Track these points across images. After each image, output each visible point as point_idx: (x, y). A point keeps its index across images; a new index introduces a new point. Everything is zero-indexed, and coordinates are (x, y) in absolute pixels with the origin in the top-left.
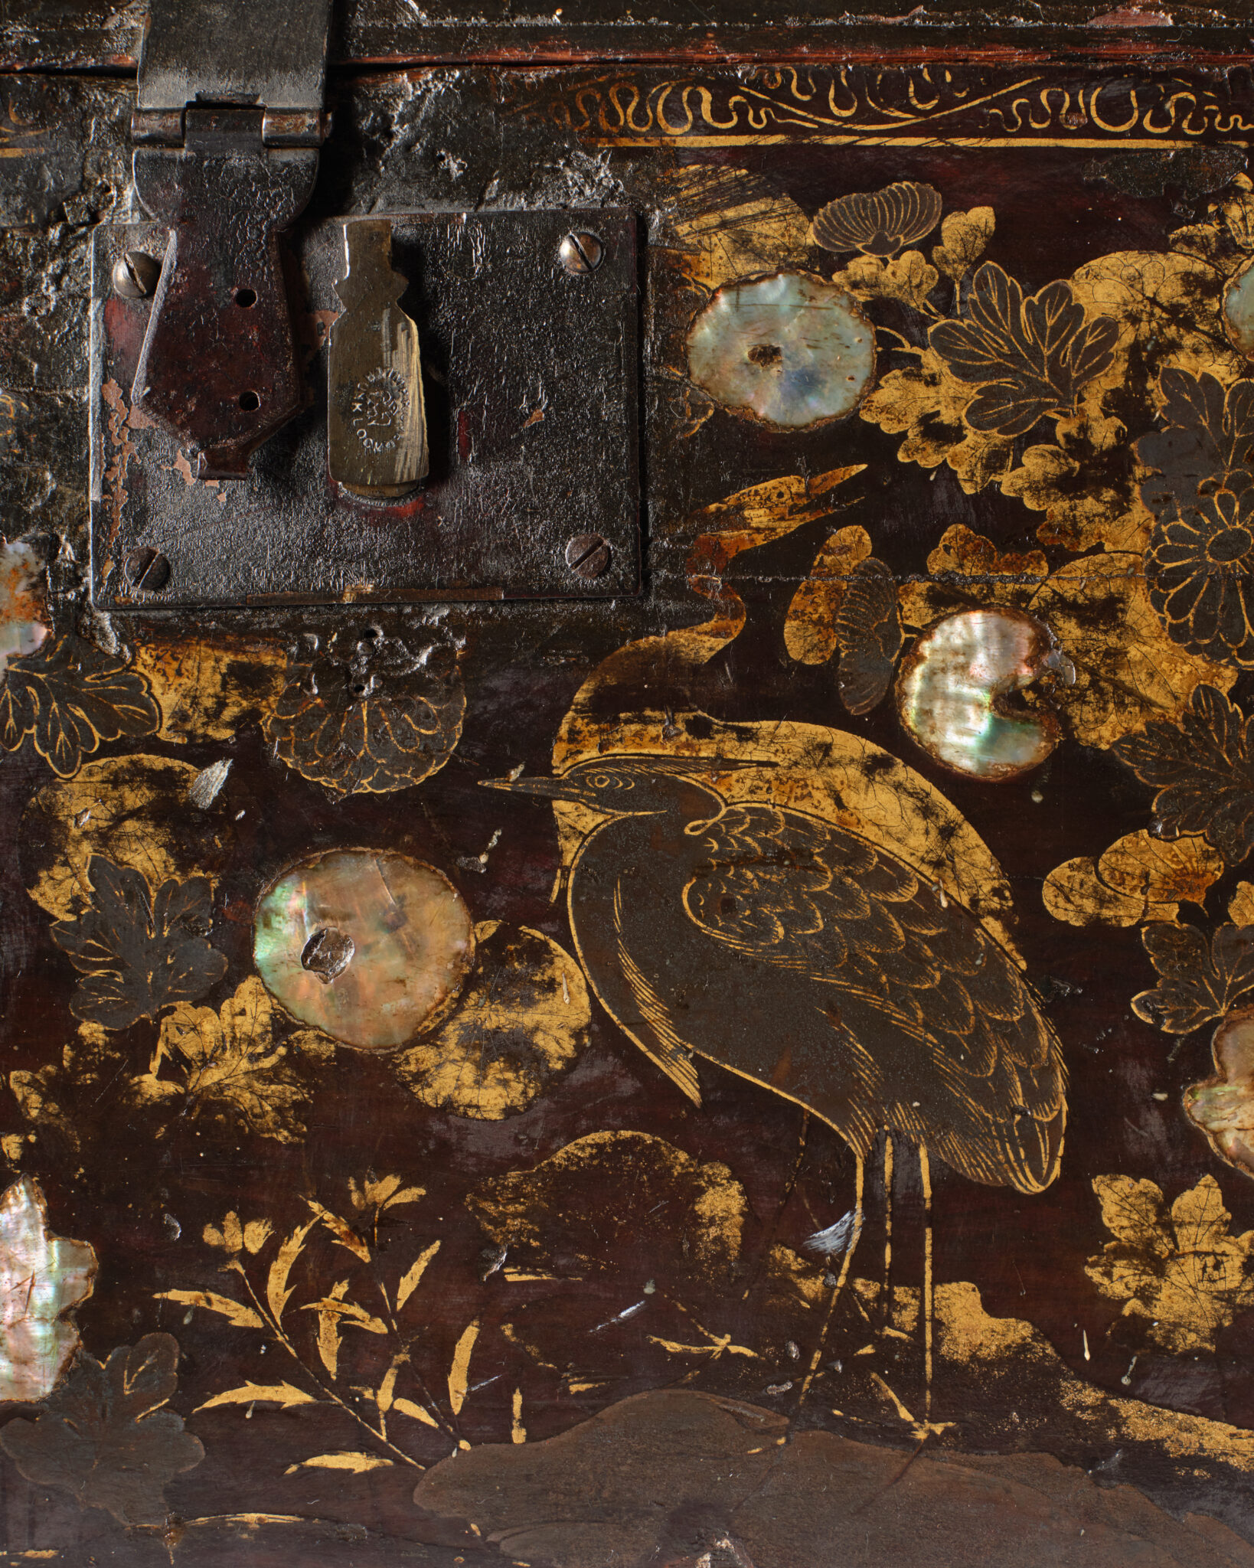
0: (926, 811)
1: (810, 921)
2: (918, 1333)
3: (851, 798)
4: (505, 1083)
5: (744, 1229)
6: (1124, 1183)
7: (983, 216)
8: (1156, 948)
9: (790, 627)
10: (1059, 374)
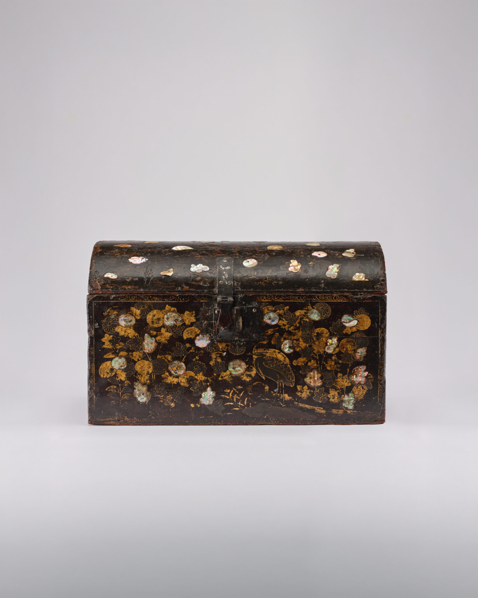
0: (283, 356)
1: (274, 365)
2: (283, 398)
3: (277, 355)
4: (249, 378)
5: (269, 390)
6: (299, 386)
7: (288, 307)
8: (302, 367)
9: (272, 341)
10: (294, 320)
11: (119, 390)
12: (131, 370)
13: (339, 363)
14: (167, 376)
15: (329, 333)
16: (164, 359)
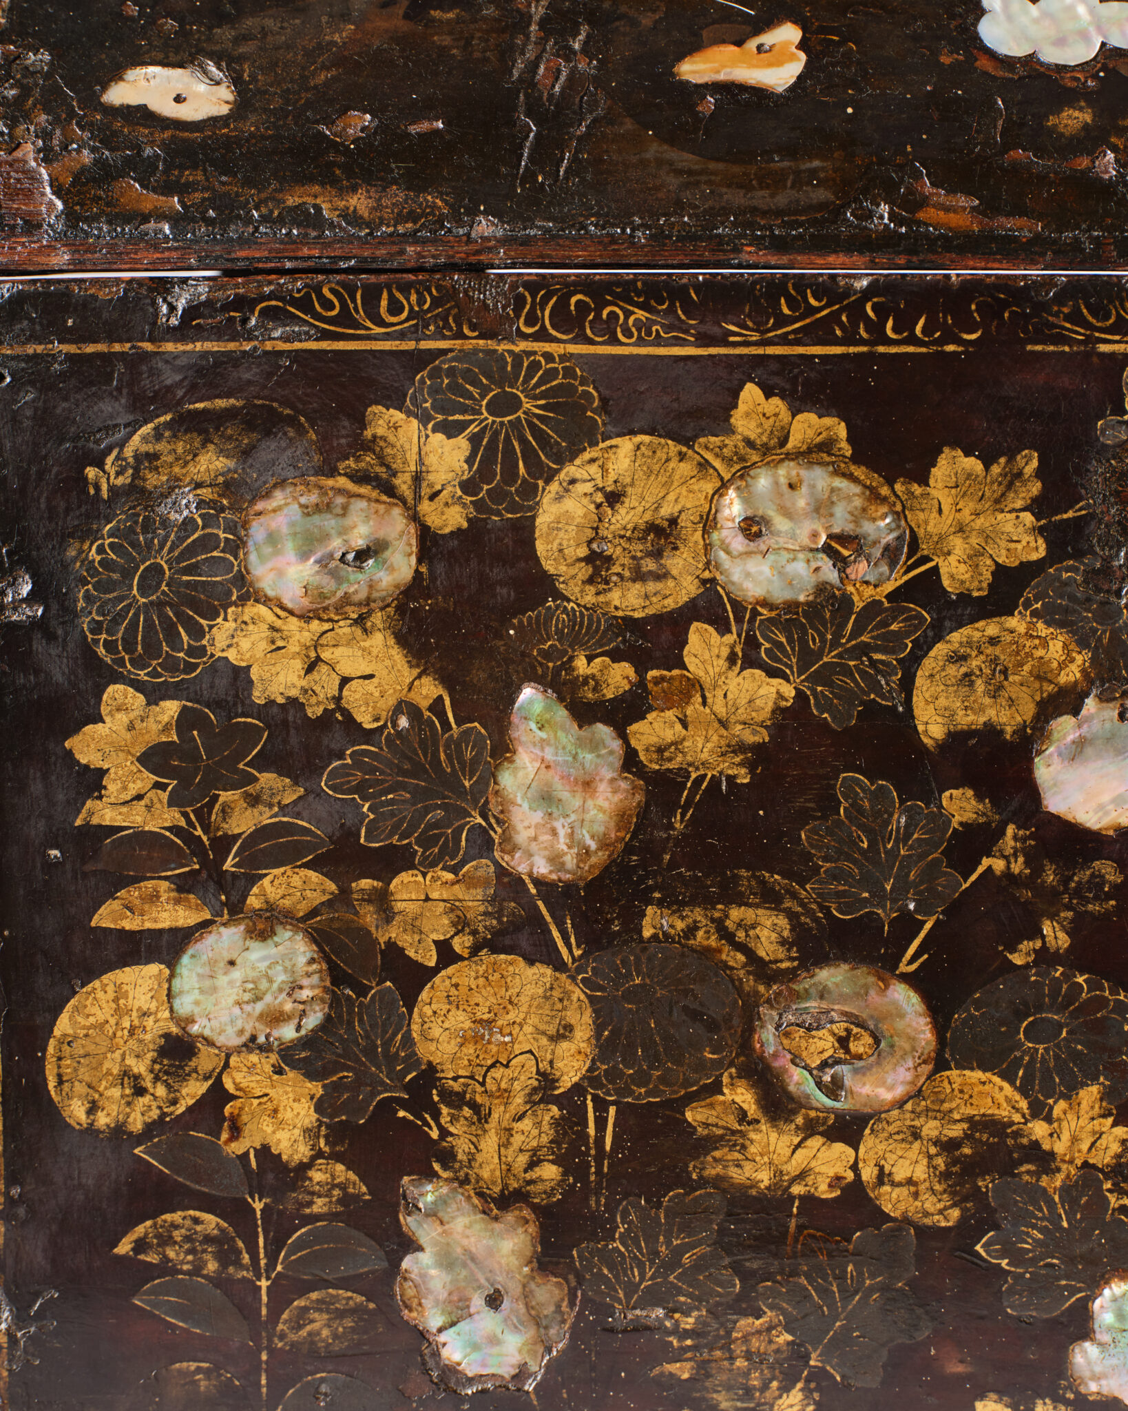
11: (246, 1258)
12: (370, 1051)
14: (742, 1116)
16: (713, 942)
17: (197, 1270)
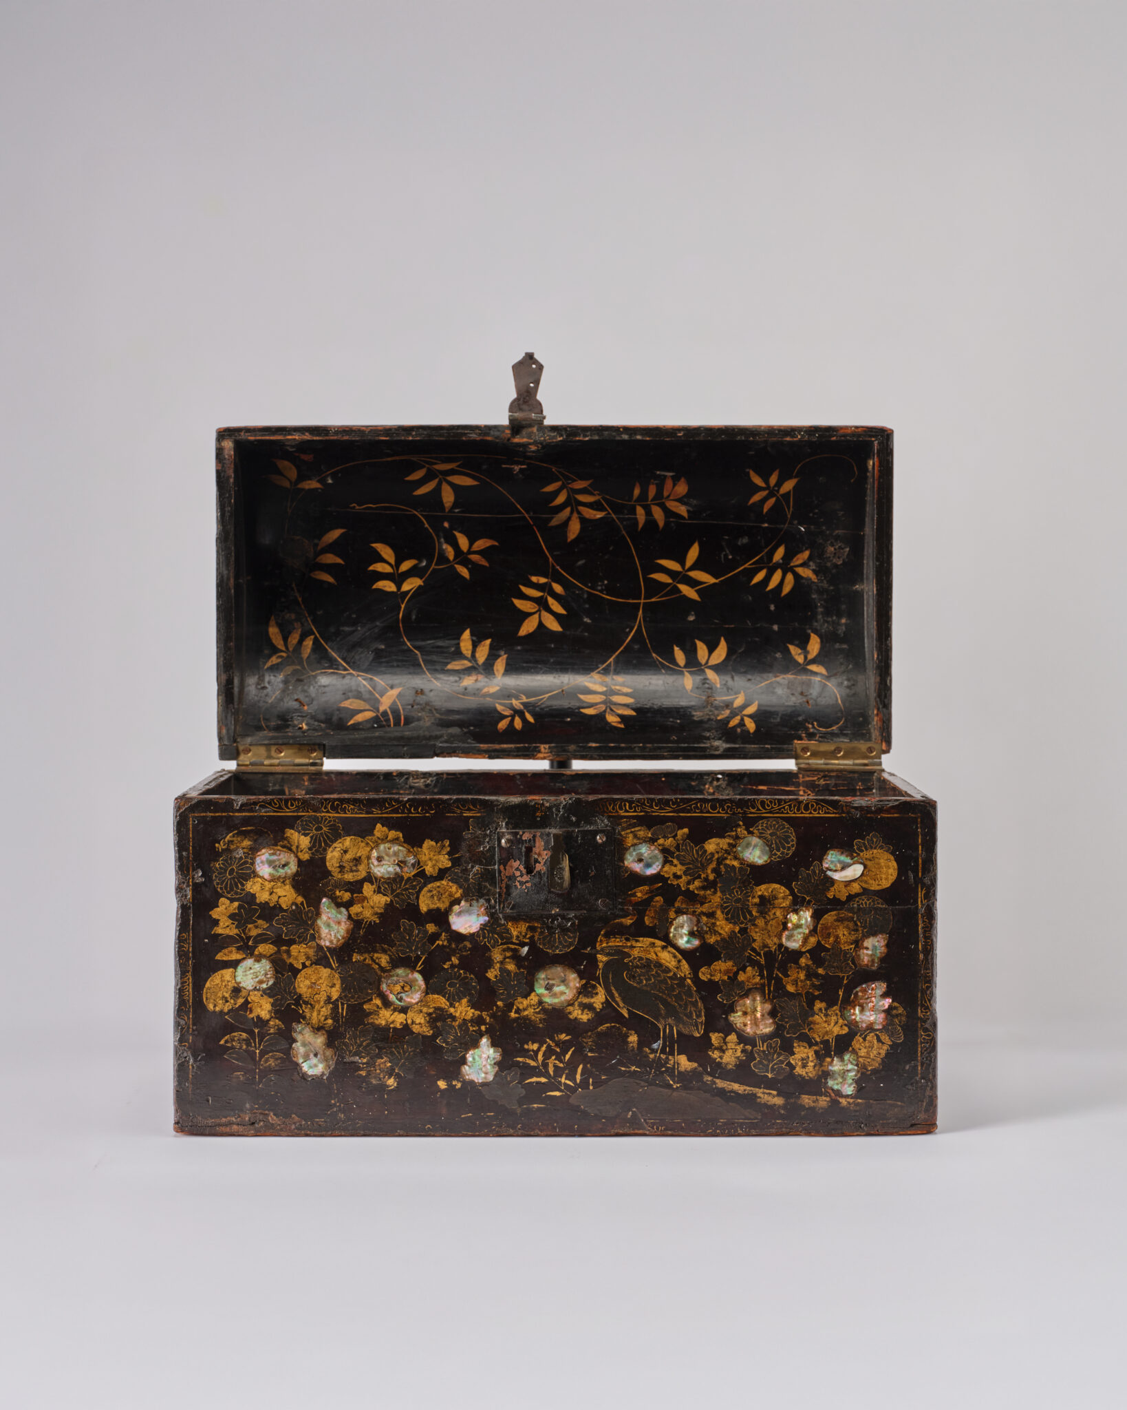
0: (675, 957)
1: (651, 980)
2: (674, 1065)
3: (659, 954)
4: (587, 1014)
5: (638, 1044)
6: (716, 1034)
7: (686, 830)
8: (723, 985)
9: (646, 918)
10: (702, 865)
11: (253, 1045)
12: (285, 990)
13: (817, 976)
14: (378, 1007)
15: (790, 897)
16: (370, 962)
17: (241, 1048)
